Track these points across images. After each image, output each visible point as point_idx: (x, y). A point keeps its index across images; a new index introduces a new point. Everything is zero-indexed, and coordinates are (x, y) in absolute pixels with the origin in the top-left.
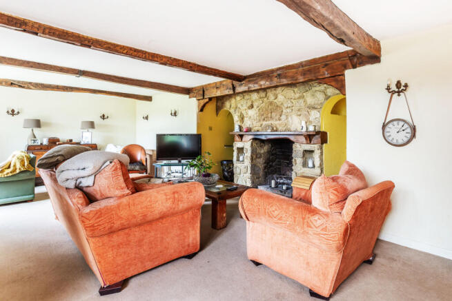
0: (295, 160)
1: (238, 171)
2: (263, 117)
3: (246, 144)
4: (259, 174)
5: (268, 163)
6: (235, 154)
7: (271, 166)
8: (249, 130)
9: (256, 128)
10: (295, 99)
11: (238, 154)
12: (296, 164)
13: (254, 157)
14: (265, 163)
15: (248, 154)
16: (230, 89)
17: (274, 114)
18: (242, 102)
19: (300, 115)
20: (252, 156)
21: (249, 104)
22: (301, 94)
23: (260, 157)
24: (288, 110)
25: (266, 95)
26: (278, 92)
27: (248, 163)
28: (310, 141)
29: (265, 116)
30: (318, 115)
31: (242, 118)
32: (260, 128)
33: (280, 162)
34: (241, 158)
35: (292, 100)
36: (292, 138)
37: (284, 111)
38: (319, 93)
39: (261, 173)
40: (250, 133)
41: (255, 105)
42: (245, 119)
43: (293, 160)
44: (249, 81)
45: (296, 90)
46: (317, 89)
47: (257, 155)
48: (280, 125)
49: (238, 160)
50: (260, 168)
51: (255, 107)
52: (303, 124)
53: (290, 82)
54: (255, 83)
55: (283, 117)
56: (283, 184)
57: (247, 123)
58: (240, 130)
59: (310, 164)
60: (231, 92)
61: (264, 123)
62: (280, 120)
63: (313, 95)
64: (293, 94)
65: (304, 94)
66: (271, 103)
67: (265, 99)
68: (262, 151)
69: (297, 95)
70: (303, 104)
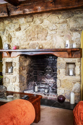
0: (59, 70)
1: (7, 80)
2: (30, 38)
3: (15, 59)
4: (24, 82)
5: (29, 74)
6: (4, 67)
7: (31, 75)
8: (17, 48)
9: (24, 47)
10: (59, 23)
11: (7, 67)
12: (60, 73)
13: (21, 69)
14: (27, 73)
15: (16, 67)
16: (5, 12)
17: (40, 35)
18: (10, 25)
19: (63, 36)
20: (20, 69)
21: (17, 26)
22: (65, 20)
23: (24, 69)
24: (53, 32)
25: (33, 20)
26: (43, 17)
27: (16, 73)
28: (72, 55)
29: (32, 36)
30: (79, 36)
31: (10, 39)
32: (27, 46)
33: (37, 72)
34: (10, 71)
35: (57, 24)
36: (56, 54)
37: (49, 32)
38: (80, 19)
39: (25, 81)
40: (18, 50)
41: (23, 28)
42: (13, 39)
43: (58, 70)
44: (24, 6)
45: (60, 16)
46: (78, 15)
47: (23, 68)
48: (46, 44)
49: (7, 72)
50: (25, 78)
51: (22, 29)
52: (68, 42)
53: (64, 8)
54: (30, 8)
55: (48, 38)
56: (45, 88)
57: (15, 42)
58: (9, 48)
59: (71, 73)
60: (6, 15)
61: (31, 42)
62: (45, 40)
63: (75, 21)
64: (57, 20)
65: (68, 20)
66: (37, 27)
67: (32, 23)
68: (26, 65)
69: (61, 20)
70: (66, 28)
